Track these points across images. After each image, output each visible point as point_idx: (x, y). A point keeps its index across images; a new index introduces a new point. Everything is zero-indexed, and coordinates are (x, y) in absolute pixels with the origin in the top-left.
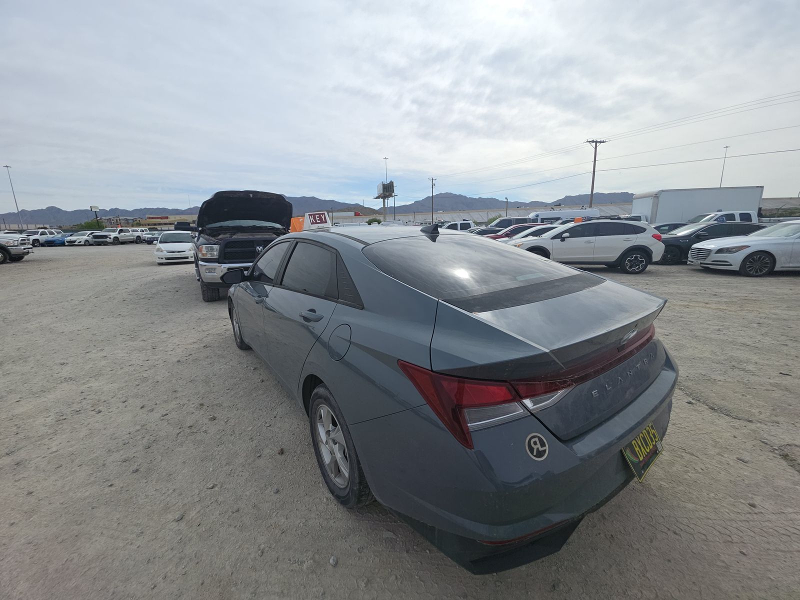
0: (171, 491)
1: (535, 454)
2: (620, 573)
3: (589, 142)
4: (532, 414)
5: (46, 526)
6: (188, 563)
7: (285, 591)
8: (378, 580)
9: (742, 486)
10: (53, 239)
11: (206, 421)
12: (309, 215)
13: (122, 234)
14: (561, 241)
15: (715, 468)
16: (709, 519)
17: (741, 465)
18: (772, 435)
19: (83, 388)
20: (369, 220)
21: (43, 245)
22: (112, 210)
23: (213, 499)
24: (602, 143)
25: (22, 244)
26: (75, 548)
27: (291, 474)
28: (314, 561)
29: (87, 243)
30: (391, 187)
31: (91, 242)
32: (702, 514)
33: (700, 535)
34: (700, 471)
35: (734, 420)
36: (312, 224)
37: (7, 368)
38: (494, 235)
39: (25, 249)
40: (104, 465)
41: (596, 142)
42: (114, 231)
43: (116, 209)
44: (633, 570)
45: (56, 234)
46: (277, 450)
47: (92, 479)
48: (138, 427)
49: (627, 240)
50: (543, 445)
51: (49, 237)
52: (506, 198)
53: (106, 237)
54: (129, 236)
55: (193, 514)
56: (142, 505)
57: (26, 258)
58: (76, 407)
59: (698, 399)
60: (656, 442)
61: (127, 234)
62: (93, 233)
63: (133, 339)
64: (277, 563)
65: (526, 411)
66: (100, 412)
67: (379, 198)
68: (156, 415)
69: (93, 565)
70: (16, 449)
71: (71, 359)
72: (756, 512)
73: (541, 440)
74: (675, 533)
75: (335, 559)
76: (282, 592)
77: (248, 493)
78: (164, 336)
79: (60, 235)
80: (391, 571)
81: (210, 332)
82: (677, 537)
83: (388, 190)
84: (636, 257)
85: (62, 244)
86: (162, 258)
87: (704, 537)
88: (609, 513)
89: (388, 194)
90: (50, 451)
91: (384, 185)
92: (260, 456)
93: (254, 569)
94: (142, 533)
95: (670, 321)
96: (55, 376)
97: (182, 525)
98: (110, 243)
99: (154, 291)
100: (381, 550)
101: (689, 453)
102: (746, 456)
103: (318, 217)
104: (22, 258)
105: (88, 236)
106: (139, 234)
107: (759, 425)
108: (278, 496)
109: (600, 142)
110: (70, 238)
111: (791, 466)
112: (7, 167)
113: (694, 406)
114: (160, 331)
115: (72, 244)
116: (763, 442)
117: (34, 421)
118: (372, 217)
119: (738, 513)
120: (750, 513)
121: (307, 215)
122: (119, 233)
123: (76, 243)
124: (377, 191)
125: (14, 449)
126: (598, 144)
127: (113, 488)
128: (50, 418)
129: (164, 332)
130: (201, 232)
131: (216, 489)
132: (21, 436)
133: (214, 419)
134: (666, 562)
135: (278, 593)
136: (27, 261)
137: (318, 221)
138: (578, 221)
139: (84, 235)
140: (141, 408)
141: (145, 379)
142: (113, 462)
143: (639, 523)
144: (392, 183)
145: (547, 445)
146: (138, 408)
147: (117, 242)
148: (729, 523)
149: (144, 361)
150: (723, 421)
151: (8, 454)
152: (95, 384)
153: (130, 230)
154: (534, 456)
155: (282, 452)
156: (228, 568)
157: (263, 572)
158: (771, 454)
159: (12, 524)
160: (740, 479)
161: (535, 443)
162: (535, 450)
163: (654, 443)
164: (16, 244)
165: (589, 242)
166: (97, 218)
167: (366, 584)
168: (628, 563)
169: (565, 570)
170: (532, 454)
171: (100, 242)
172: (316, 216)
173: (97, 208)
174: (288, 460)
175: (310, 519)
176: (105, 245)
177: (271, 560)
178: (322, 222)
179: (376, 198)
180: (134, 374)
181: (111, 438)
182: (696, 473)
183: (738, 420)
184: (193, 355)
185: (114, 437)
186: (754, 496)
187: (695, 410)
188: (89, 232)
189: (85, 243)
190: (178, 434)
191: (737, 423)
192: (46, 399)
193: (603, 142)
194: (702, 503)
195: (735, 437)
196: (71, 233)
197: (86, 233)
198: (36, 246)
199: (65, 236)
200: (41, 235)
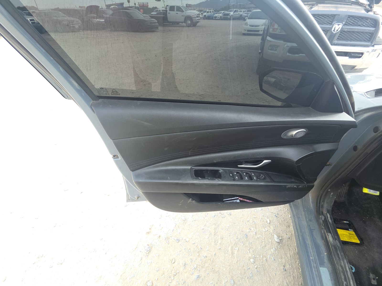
21: (206, 18)
25: (197, 17)
29: (221, 19)
39: (198, 19)
42: (232, 11)
45: (212, 12)
51: (209, 14)
53: (228, 15)
54: (238, 15)
57: (198, 24)
61: (237, 13)
85: (212, 18)
86: (246, 30)
98: (229, 19)
104: (196, 24)
105: (222, 14)
106: (241, 13)
110: (216, 15)
115: (215, 18)
122: (234, 13)
123: (217, 18)
136: (197, 27)
139: (220, 13)
153: (239, 10)
164: (195, 17)
166: (229, 4)
171: (225, 18)
176: (227, 20)
188: (223, 12)
189: (220, 18)
196: (216, 12)
197: (222, 12)
198: (204, 19)
199: (214, 14)
200: (207, 13)
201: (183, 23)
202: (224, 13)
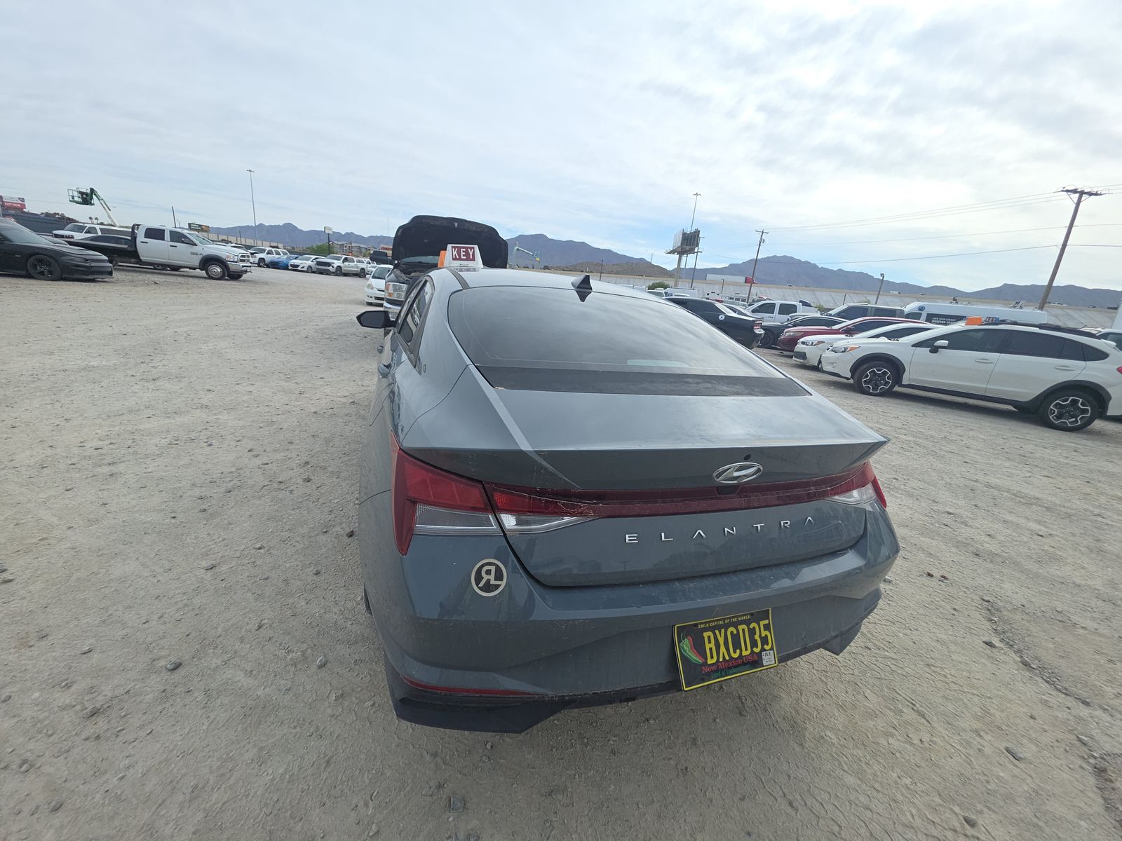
0: (221, 539)
1: (481, 585)
2: (659, 816)
3: (1067, 191)
4: (505, 535)
5: (98, 537)
6: (188, 612)
7: (254, 672)
8: (354, 699)
9: (977, 788)
10: (279, 260)
11: (300, 480)
12: (452, 247)
13: (346, 263)
14: (931, 352)
15: (948, 747)
16: (868, 809)
17: (1006, 760)
18: (1108, 735)
19: (212, 418)
20: (653, 284)
21: (268, 266)
22: (347, 234)
23: (253, 560)
24: (1093, 197)
25: (242, 261)
26: (107, 564)
27: (344, 561)
28: (303, 655)
29: (310, 270)
30: (695, 238)
31: (314, 269)
32: (863, 798)
33: (832, 823)
34: (916, 742)
35: (1054, 693)
36: (453, 259)
37: (160, 384)
38: (826, 328)
39: (243, 266)
40: (181, 496)
41: (1082, 193)
42: (338, 259)
43: (352, 234)
44: (682, 821)
45: (282, 254)
46: (348, 530)
47: (163, 507)
48: (233, 469)
49: (1065, 369)
50: (499, 576)
51: (274, 257)
52: (882, 275)
53: (329, 264)
54: (352, 267)
55: (225, 568)
56: (187, 544)
57: (244, 277)
58: (193, 435)
59: (1011, 643)
60: (763, 649)
61: (351, 264)
62: (317, 258)
63: (288, 379)
64: (267, 643)
65: (499, 530)
66: (210, 445)
67: (674, 253)
68: (258, 462)
69: (112, 585)
70: (120, 461)
71: (219, 387)
72: (969, 834)
73: (498, 571)
74: (791, 804)
75: (324, 660)
76: (252, 671)
77: (288, 565)
78: (321, 382)
79: (285, 257)
80: (374, 696)
81: (369, 388)
82: (789, 810)
83: (689, 242)
84: (1074, 402)
85: (286, 268)
86: (371, 297)
87: (836, 829)
88: (707, 740)
89: (688, 248)
90: (146, 471)
91: (684, 234)
92: (326, 532)
93: (242, 640)
94: (170, 570)
95: (1069, 516)
96: (196, 401)
97: (209, 574)
98: (333, 273)
99: (343, 332)
100: (379, 670)
101: (918, 712)
102: (1028, 751)
103: (463, 251)
104: (241, 276)
105: (312, 261)
106: (362, 265)
107: (1099, 713)
108: (315, 577)
109: (1090, 194)
110: (294, 261)
111: (1099, 789)
112: (250, 171)
113: (995, 651)
114: (319, 376)
115: (295, 268)
116: (1080, 740)
117: (151, 439)
118: (658, 280)
119: (933, 822)
120: (955, 831)
121: (449, 246)
122: (343, 262)
123: (299, 268)
124: (674, 241)
125: (117, 461)
126: (1084, 197)
127: (173, 521)
128: (166, 440)
129: (323, 378)
130: (396, 266)
131: (262, 551)
132: (131, 450)
133: (309, 480)
134: (743, 834)
135: (246, 671)
136: (244, 281)
137: (463, 257)
138: (971, 322)
139: (308, 259)
140: (249, 451)
141: (273, 423)
142: (190, 496)
143: (743, 769)
144: (697, 232)
145: (505, 580)
146: (247, 450)
147: (340, 272)
148: (900, 829)
149: (283, 404)
150: (1031, 689)
151: (110, 464)
152: (224, 417)
153: (357, 260)
154: (479, 588)
155: (351, 535)
156: (220, 629)
157: (248, 646)
158: (1080, 762)
159: (70, 528)
160: (982, 778)
161: (488, 572)
162: (483, 582)
163: (757, 650)
164: (236, 260)
165: (984, 361)
166: (329, 242)
167: (337, 698)
168: (682, 810)
169: (583, 780)
170: (477, 584)
171: (322, 269)
172: (462, 250)
173: (331, 229)
174: (352, 545)
175: (329, 612)
176: (328, 274)
177: (263, 637)
178: (468, 259)
179: (669, 253)
180: (265, 416)
181: (203, 473)
182: (906, 743)
183: (1063, 696)
184: (335, 410)
185: (206, 473)
186: (985, 810)
187: (989, 657)
188: (314, 257)
189: (307, 269)
190: (264, 486)
191: (1057, 699)
192: (173, 421)
193: (1096, 194)
194: (877, 786)
195: (1032, 717)
196: (296, 256)
197: (311, 258)
198: (260, 266)
199: (289, 259)
200: (268, 254)
201: (195, 269)
202: (317, 260)
